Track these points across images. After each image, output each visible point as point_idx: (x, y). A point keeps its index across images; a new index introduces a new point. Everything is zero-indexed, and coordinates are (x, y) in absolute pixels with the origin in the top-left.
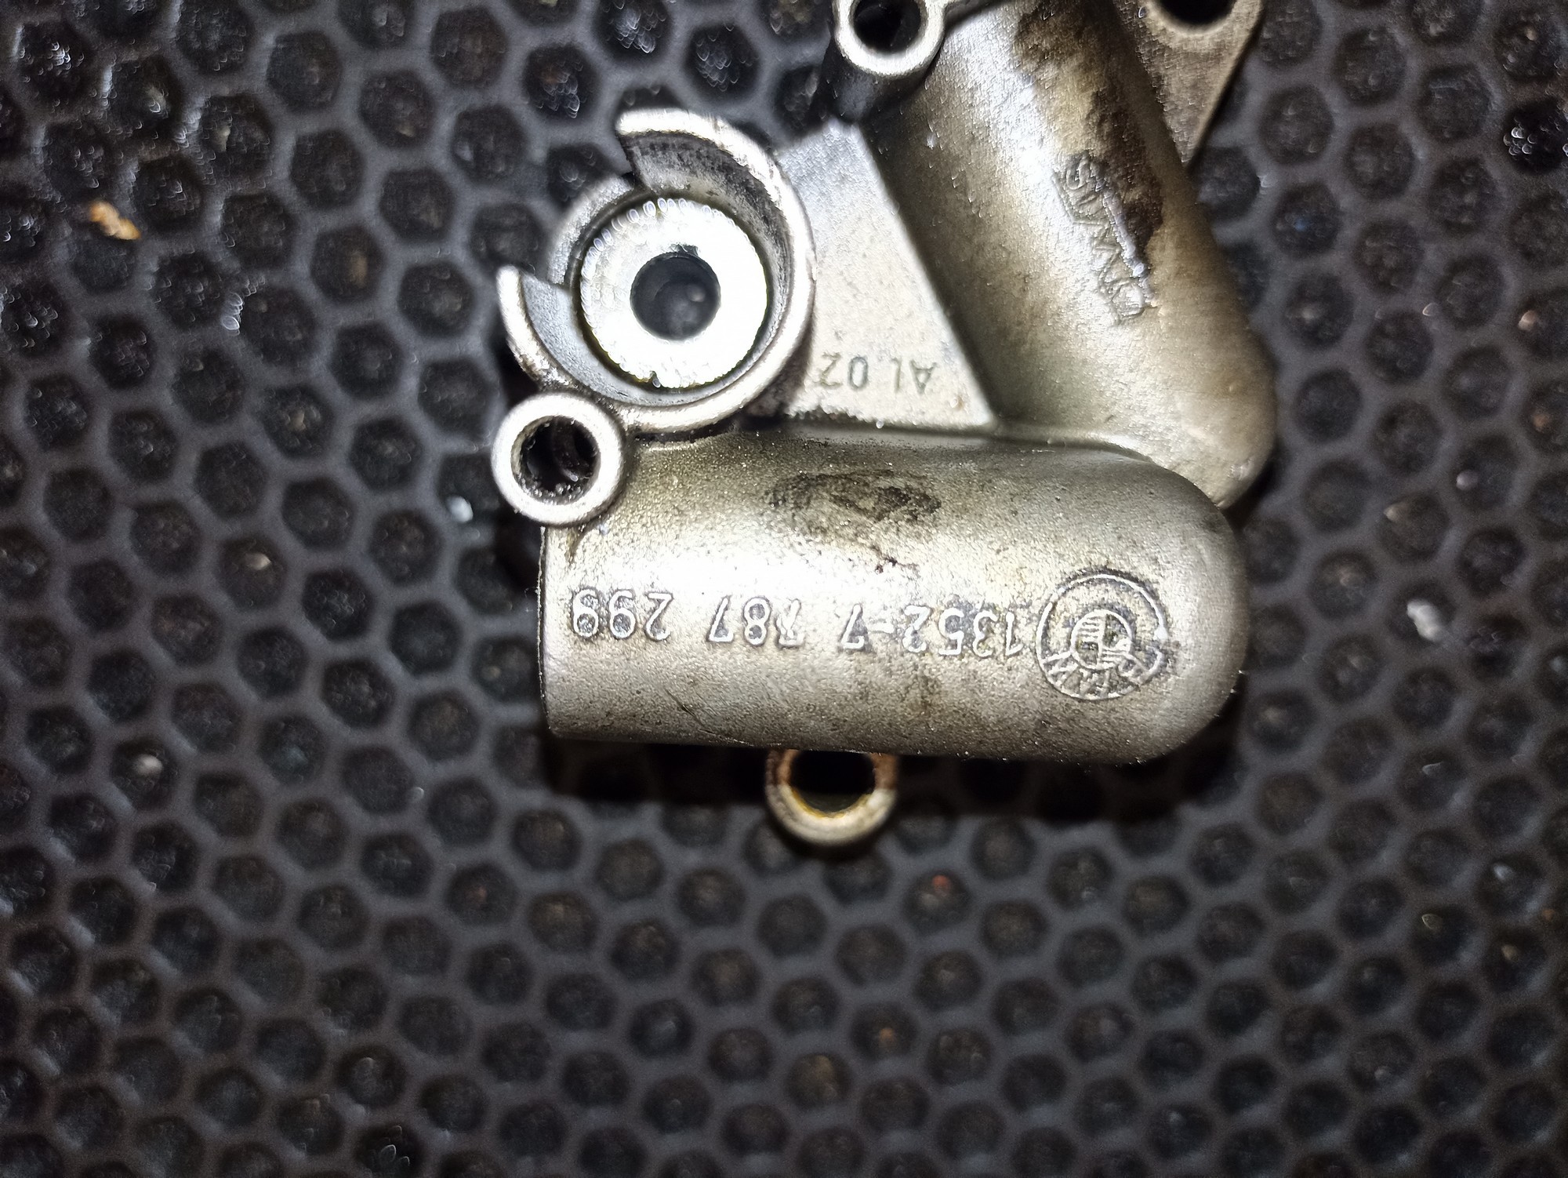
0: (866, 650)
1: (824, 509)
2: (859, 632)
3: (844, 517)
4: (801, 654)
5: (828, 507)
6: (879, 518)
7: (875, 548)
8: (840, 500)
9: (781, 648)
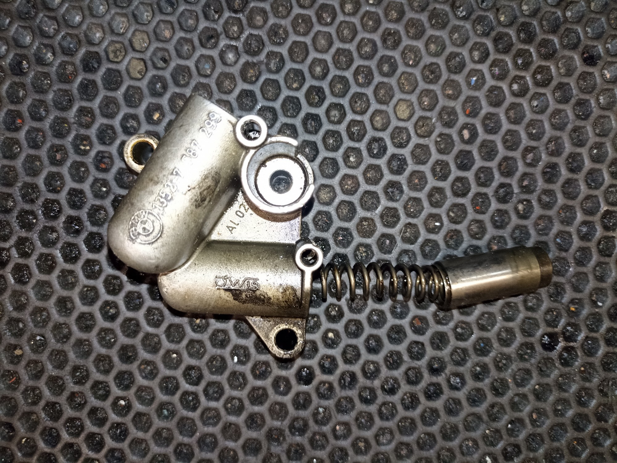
0: (172, 174)
1: (209, 182)
2: (177, 174)
3: (205, 185)
4: (179, 158)
5: (209, 184)
6: (200, 193)
7: (194, 188)
8: (209, 187)
9: (183, 155)
